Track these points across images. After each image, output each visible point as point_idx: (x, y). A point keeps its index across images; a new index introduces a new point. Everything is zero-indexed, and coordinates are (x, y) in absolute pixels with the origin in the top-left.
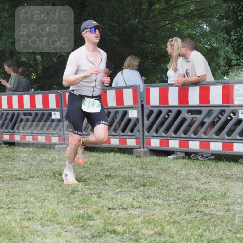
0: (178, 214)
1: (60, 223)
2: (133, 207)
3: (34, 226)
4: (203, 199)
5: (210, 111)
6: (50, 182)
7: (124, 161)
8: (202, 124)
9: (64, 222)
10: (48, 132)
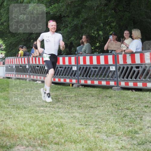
1: (118, 135)
3: (102, 137)
6: (110, 110)
9: (120, 135)
10: (107, 79)
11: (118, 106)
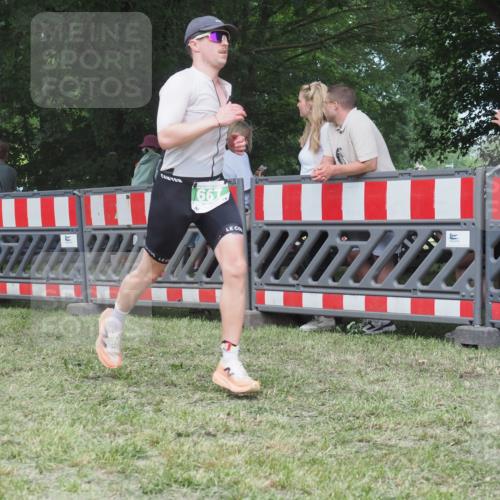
0: (319, 445)
1: (77, 465)
2: (227, 430)
3: (21, 472)
4: (373, 414)
5: (386, 232)
6: (56, 380)
7: (210, 336)
8: (371, 259)
9: (85, 462)
10: (52, 276)
11: (83, 367)
